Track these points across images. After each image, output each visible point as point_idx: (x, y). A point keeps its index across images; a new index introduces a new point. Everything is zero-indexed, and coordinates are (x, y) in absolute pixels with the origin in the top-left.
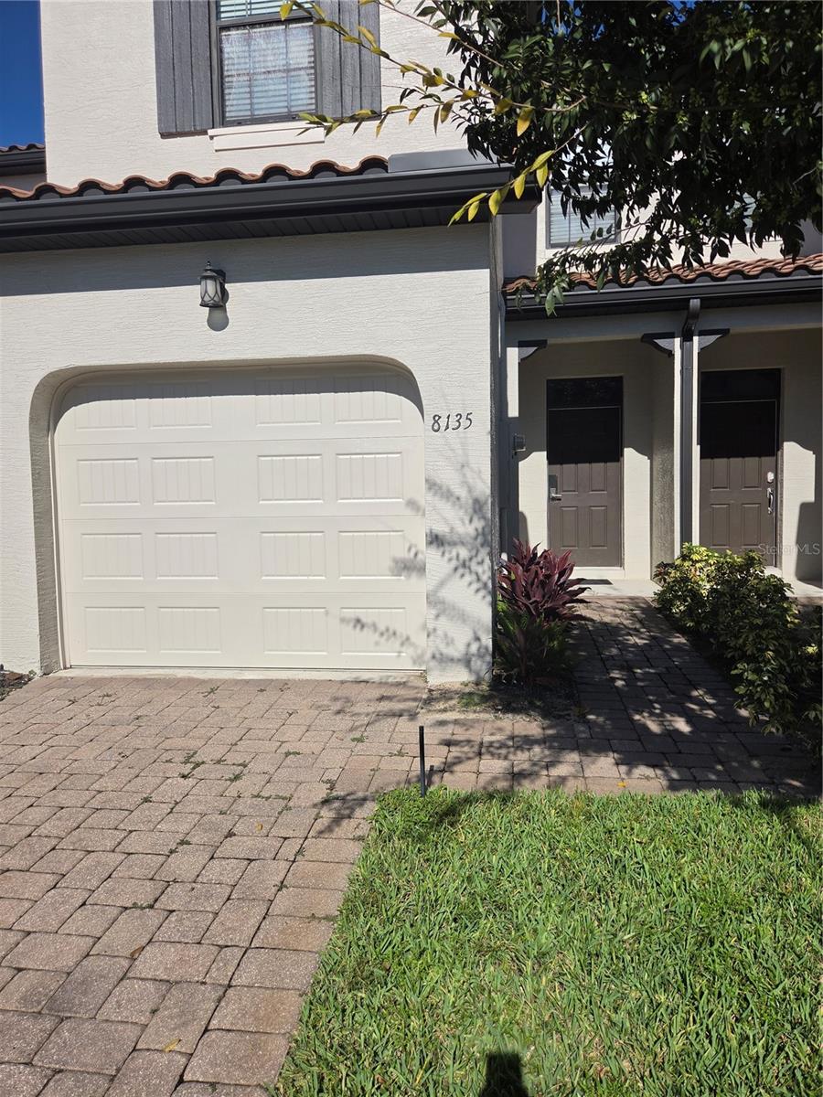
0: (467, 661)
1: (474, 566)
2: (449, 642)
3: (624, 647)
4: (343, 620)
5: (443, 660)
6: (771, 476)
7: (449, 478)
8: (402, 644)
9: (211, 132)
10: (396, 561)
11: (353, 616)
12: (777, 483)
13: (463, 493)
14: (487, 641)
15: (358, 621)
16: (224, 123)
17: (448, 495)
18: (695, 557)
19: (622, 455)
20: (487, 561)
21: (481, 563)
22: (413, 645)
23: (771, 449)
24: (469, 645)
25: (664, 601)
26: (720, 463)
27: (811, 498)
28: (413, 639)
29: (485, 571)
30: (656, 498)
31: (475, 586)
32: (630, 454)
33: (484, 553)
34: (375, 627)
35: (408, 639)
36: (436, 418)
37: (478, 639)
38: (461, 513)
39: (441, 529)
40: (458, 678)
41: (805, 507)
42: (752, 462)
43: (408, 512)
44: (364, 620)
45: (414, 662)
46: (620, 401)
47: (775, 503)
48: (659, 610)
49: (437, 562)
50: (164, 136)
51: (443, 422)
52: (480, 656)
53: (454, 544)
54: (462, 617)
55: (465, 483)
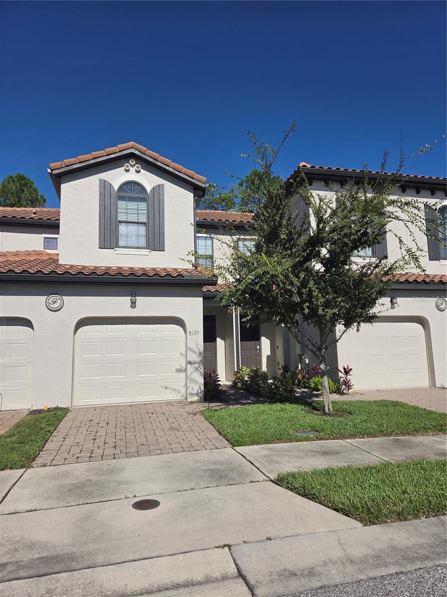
0: (197, 394)
1: (199, 369)
2: (193, 389)
3: (230, 393)
4: (162, 387)
5: (192, 394)
6: (258, 347)
7: (193, 347)
8: (178, 392)
9: (115, 249)
10: (177, 369)
11: (164, 385)
12: (260, 350)
13: (197, 351)
14: (203, 388)
15: (166, 387)
16: (119, 247)
17: (193, 351)
18: (243, 370)
19: (216, 340)
20: (203, 368)
21: (201, 368)
22: (181, 393)
23: (258, 339)
24: (198, 390)
25: (235, 384)
26: (244, 343)
27: (270, 354)
28: (181, 391)
29: (202, 371)
30: (227, 354)
31: (200, 374)
32: (218, 340)
33: (202, 366)
34: (170, 388)
35: (179, 391)
36: (190, 332)
37: (200, 388)
38: (196, 356)
39: (191, 360)
40: (196, 398)
41: (268, 357)
42: (253, 342)
43: (181, 356)
44: (168, 387)
45: (181, 397)
46: (215, 323)
47: (260, 355)
48: (233, 386)
49: (190, 368)
50: (99, 248)
51: (192, 333)
52: (201, 393)
53: (194, 364)
54: (197, 383)
55: (197, 348)
